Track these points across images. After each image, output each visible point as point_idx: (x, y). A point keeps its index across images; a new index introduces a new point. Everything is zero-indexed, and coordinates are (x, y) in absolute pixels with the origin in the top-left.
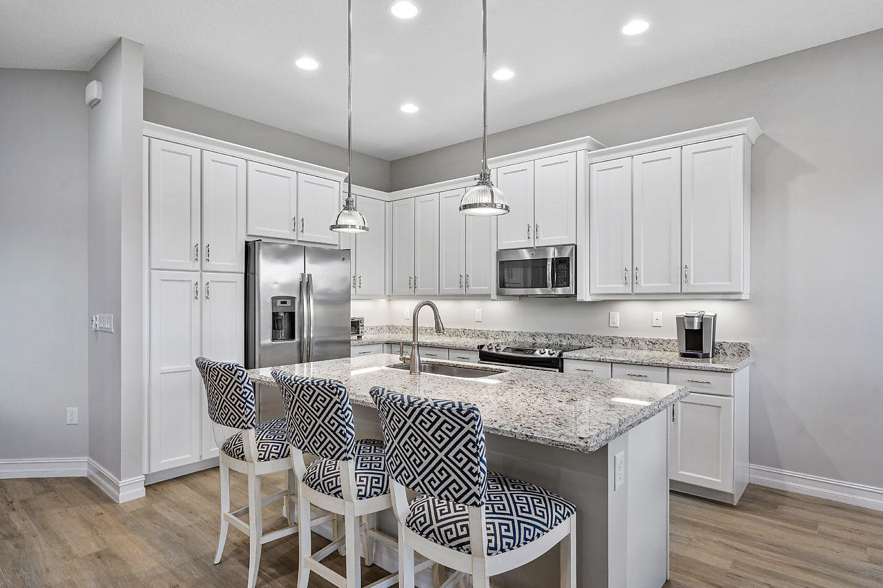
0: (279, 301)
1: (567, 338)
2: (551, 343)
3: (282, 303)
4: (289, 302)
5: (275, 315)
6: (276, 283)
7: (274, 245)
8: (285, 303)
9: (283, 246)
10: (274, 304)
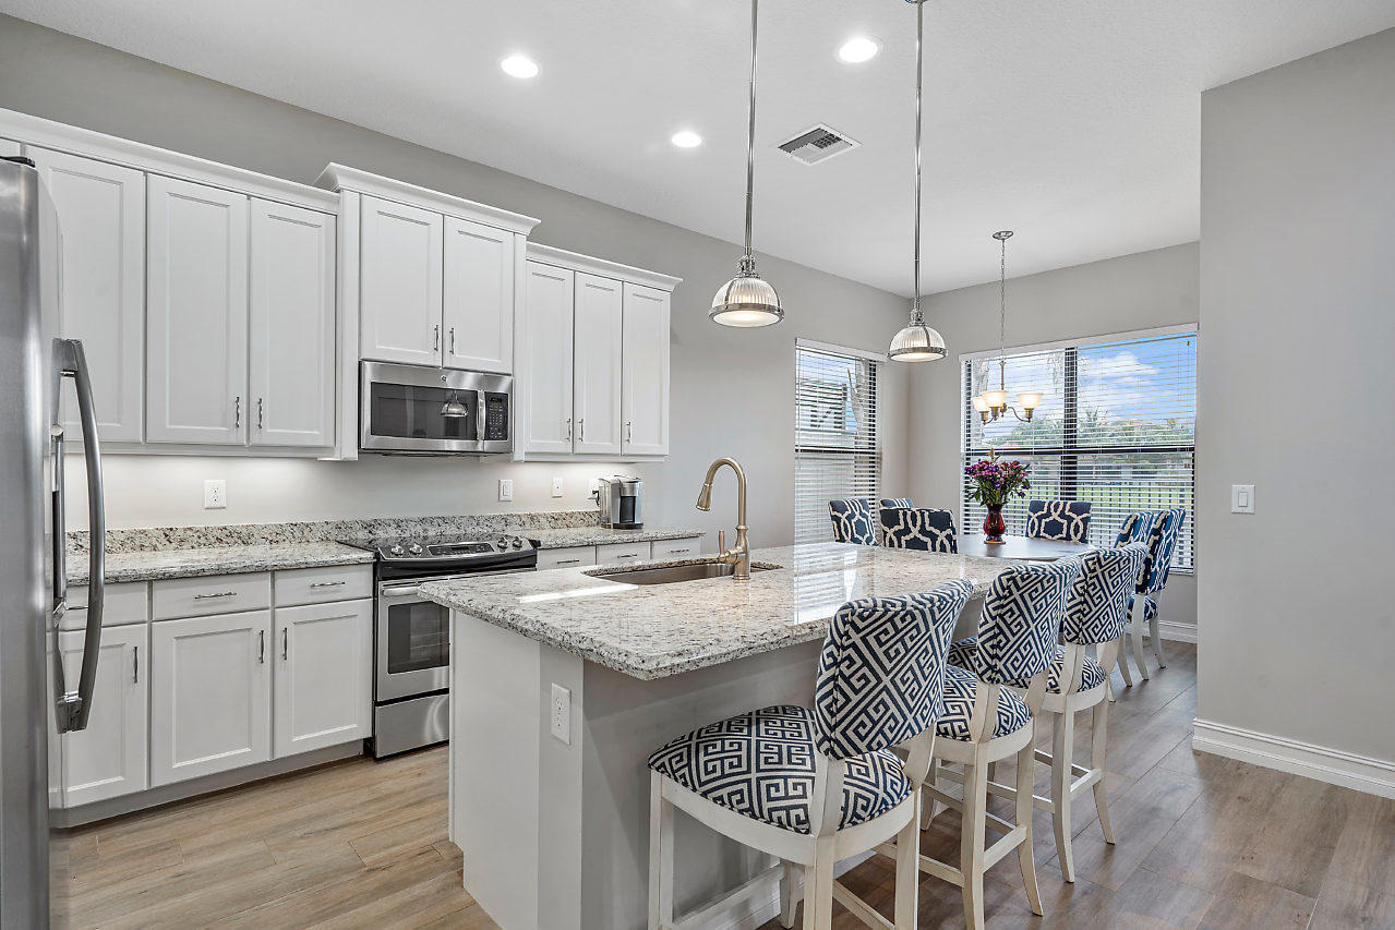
1: (436, 523)
2: (407, 535)
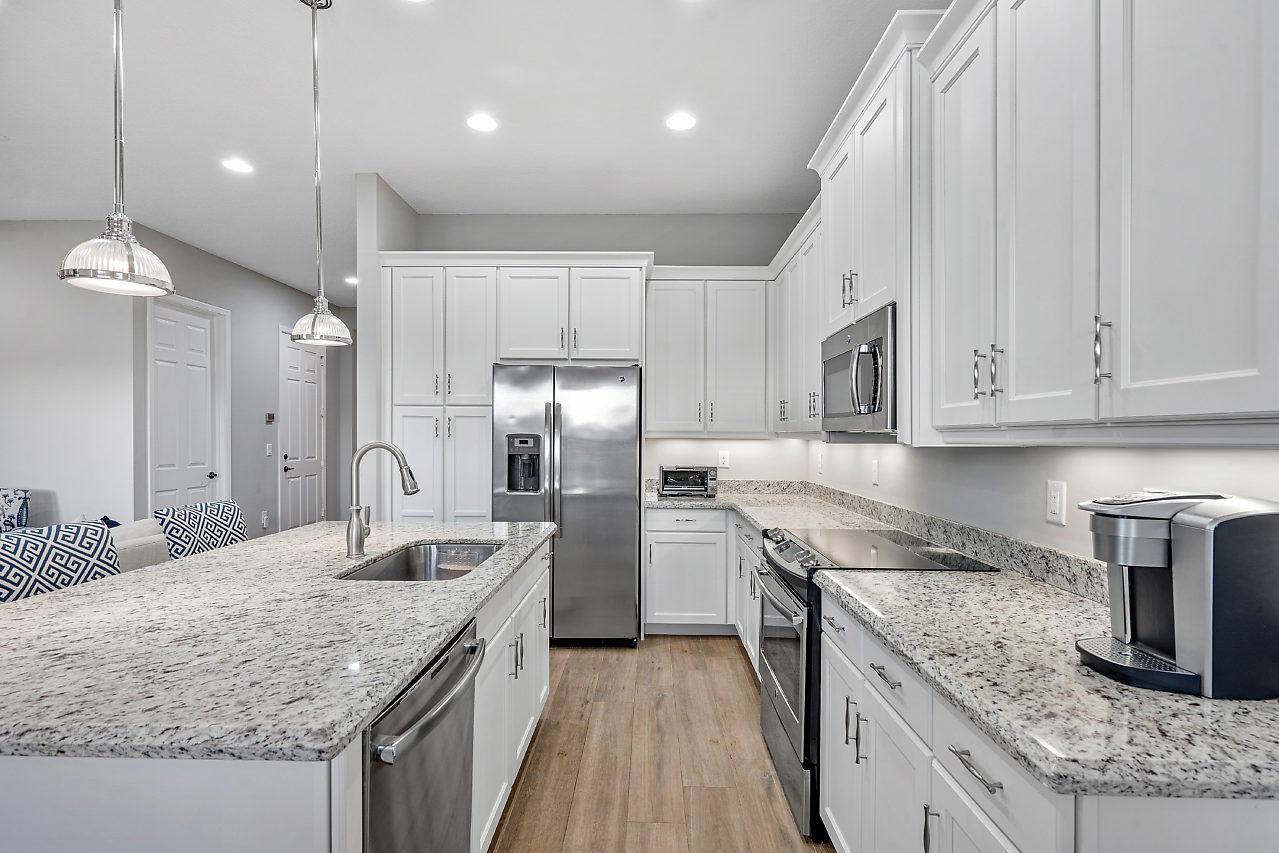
0: (517, 441)
3: (521, 442)
4: (531, 442)
5: (512, 458)
6: (512, 417)
7: (510, 369)
8: (526, 442)
9: (523, 368)
10: (511, 444)
